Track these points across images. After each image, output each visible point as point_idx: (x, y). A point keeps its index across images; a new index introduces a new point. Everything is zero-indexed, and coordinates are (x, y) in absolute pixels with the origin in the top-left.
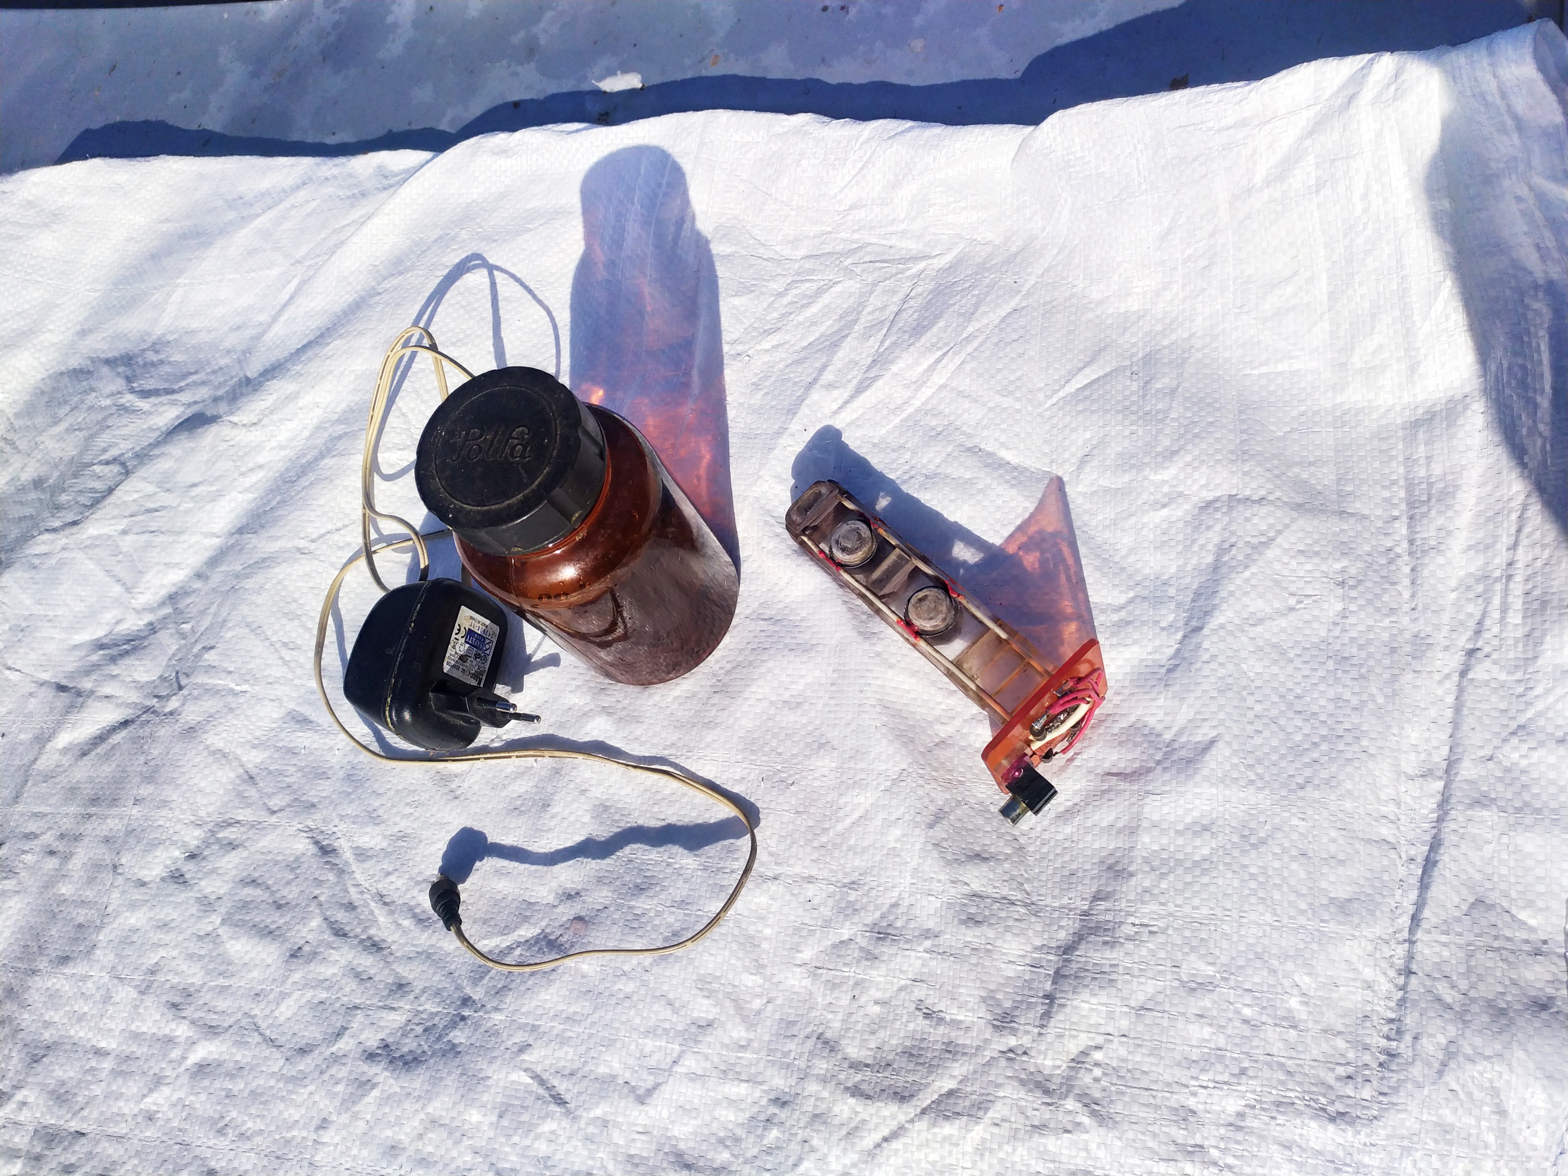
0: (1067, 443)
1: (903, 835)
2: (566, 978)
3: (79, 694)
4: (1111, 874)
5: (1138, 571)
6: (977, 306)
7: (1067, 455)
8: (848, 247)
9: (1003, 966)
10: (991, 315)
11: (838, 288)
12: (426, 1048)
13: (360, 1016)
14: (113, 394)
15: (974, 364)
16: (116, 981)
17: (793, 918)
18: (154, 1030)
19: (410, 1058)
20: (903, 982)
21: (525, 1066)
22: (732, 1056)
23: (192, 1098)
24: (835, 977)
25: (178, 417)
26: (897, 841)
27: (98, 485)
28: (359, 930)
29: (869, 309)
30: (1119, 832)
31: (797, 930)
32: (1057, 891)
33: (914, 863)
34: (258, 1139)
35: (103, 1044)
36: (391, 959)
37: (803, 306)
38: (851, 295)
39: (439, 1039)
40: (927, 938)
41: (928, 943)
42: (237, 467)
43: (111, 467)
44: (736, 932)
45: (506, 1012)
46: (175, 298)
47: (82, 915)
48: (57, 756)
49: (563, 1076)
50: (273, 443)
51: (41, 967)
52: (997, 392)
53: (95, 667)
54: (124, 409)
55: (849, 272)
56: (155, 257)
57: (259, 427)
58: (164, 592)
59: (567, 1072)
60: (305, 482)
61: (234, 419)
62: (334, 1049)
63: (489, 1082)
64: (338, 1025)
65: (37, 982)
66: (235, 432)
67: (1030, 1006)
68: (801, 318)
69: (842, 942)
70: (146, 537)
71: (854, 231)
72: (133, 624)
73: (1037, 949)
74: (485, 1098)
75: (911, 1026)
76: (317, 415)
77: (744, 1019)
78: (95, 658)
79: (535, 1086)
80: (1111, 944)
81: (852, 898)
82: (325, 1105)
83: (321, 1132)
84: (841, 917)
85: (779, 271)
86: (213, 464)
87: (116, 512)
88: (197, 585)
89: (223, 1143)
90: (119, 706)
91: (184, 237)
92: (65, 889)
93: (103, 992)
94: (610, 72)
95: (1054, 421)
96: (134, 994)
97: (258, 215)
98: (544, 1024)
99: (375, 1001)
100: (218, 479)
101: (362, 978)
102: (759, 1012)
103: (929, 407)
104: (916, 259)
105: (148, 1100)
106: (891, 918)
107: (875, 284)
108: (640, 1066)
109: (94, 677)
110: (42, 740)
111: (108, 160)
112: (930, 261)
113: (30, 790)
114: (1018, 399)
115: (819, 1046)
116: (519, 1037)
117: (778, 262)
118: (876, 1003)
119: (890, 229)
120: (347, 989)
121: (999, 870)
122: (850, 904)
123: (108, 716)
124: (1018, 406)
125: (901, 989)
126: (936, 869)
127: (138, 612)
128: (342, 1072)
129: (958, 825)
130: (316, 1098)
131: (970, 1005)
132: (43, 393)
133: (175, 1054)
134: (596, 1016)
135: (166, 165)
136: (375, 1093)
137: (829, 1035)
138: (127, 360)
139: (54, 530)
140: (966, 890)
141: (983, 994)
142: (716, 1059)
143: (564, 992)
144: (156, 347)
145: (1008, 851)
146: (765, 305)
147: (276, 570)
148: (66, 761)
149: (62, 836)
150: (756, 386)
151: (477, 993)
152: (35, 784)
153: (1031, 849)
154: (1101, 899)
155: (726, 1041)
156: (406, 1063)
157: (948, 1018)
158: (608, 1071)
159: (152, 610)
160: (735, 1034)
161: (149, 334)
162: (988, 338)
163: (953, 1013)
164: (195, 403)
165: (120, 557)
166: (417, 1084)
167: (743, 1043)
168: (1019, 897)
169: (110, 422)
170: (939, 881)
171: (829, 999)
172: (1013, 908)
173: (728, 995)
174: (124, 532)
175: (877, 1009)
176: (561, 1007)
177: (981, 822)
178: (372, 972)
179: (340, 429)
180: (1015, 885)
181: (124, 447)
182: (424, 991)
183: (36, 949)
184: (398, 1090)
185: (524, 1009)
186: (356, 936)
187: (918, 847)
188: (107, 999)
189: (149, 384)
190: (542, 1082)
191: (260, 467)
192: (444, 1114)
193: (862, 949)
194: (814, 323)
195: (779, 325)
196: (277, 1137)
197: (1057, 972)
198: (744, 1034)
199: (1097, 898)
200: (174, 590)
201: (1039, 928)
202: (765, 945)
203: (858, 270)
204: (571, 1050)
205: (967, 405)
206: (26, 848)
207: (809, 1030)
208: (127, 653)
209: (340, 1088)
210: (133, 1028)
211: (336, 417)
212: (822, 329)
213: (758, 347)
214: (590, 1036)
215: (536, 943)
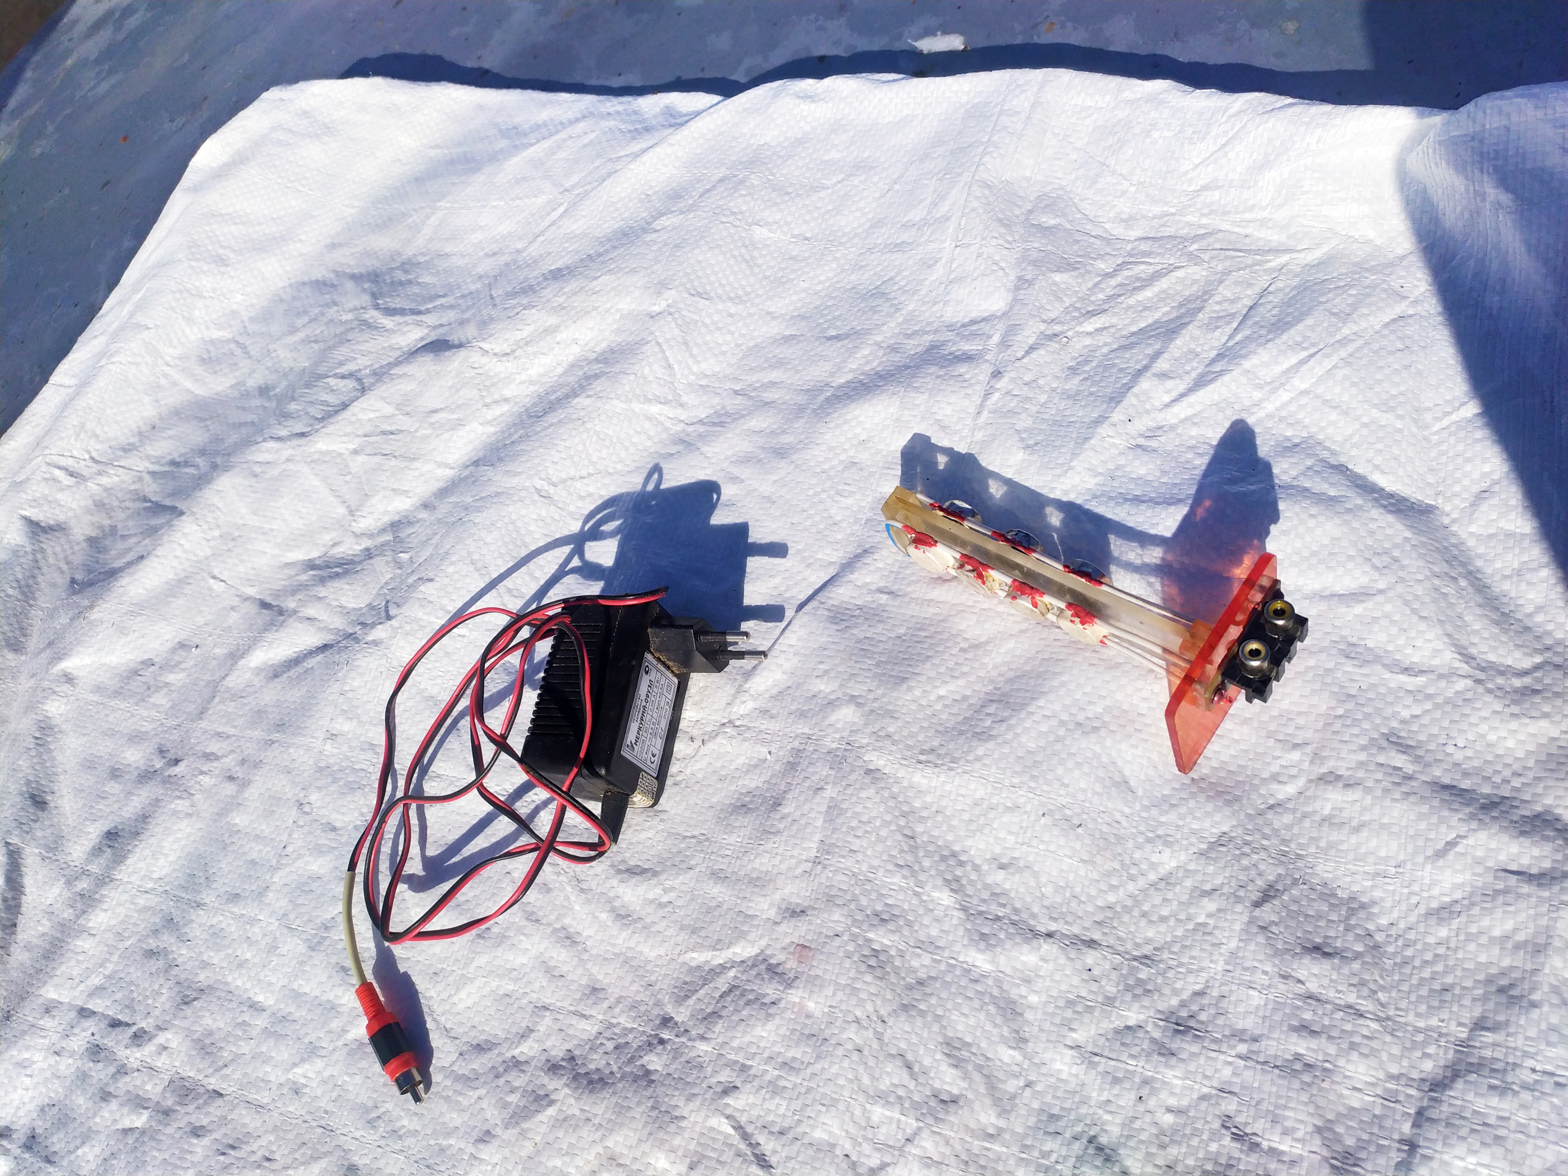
0: (1458, 474)
1: (1219, 910)
2: (788, 1015)
3: (281, 612)
4: (1503, 999)
5: (1549, 633)
6: (1355, 307)
7: (1457, 488)
8: (1193, 233)
9: (1346, 1092)
10: (1371, 318)
11: (1180, 274)
12: (615, 1068)
13: (548, 1019)
14: (356, 309)
15: (1347, 371)
16: (285, 931)
17: (1064, 987)
18: (317, 993)
19: (596, 1077)
20: (1205, 1090)
21: (728, 1112)
22: (976, 1145)
23: (346, 1078)
24: (1117, 1069)
25: (422, 339)
26: (1210, 915)
27: (331, 399)
28: (552, 918)
29: (1217, 298)
30: (1518, 947)
31: (1070, 1003)
32: (1423, 1008)
33: (1233, 944)
34: (410, 1141)
35: (260, 998)
36: (585, 956)
37: (1135, 289)
38: (1194, 282)
39: (631, 1060)
40: (1242, 1041)
41: (1242, 1048)
42: (482, 397)
43: (346, 381)
44: (996, 993)
45: (713, 1043)
46: (433, 220)
47: (256, 851)
48: (248, 675)
49: (771, 1133)
50: (524, 377)
51: (207, 901)
52: (1375, 406)
53: (301, 587)
54: (367, 326)
55: (1194, 259)
56: (418, 180)
57: (511, 358)
58: (386, 519)
59: (776, 1129)
60: (552, 418)
61: (486, 346)
62: (516, 1052)
63: (684, 1124)
64: (524, 1025)
65: (201, 917)
66: (485, 360)
67: (1381, 1148)
68: (1131, 301)
69: (1128, 1028)
70: (378, 459)
71: (1203, 215)
72: (350, 548)
73: (1392, 1077)
74: (677, 1141)
75: (1214, 1147)
76: (573, 353)
77: (997, 1102)
78: (304, 577)
79: (736, 1139)
80: (1503, 1090)
81: (1142, 975)
82: (492, 1114)
83: (481, 1146)
84: (1128, 997)
85: (1109, 250)
86: (458, 391)
87: (349, 429)
88: (423, 515)
89: (372, 1137)
90: (320, 629)
91: (452, 162)
92: (239, 819)
93: (268, 940)
94: (929, 32)
95: (1444, 447)
96: (302, 948)
97: (532, 145)
98: (756, 1065)
99: (566, 1004)
100: (459, 407)
101: (553, 974)
102: (1013, 1097)
103: (1284, 413)
104: (1277, 251)
105: (298, 1070)
106: (1195, 1008)
107: (1227, 273)
108: (865, 1138)
109: (299, 596)
110: (235, 656)
111: (389, 81)
112: (1294, 255)
113: (217, 707)
114: (1400, 417)
115: (1091, 1151)
116: (725, 1076)
117: (1108, 241)
118: (1169, 1110)
119: (1248, 216)
120: (537, 985)
121: (1346, 971)
122: (1140, 982)
123: (309, 639)
124: (1399, 424)
125: (1204, 1098)
126: (1261, 957)
127: (357, 536)
128: (519, 1080)
129: (1294, 908)
130: (484, 1104)
131: (1300, 1134)
132: (282, 301)
133: (335, 1024)
134: (818, 1067)
135: (446, 91)
136: (551, 1111)
137: (1103, 1140)
138: (374, 277)
139: (279, 439)
140: (1300, 989)
141: (1320, 1123)
142: (958, 1146)
143: (783, 1031)
144: (408, 266)
145: (1359, 948)
146: (1090, 284)
147: (511, 509)
148: (257, 681)
149: (243, 762)
150: (1073, 370)
151: (681, 1015)
152: (222, 702)
153: (1391, 949)
154: (1488, 1029)
155: (972, 1125)
156: (591, 1082)
157: (1265, 1145)
158: (825, 1137)
159: (371, 536)
160: (983, 1118)
161: (399, 254)
162: (1367, 344)
163: (1273, 1139)
164: (441, 325)
165: (348, 478)
166: (599, 1110)
167: (991, 1131)
168: (1371, 1008)
169: (350, 336)
170: (1265, 973)
171: (1105, 1096)
172: (1361, 1021)
173: (979, 1068)
174: (356, 452)
175: (1168, 1119)
176: (777, 1049)
177: (1325, 908)
178: (565, 969)
179: (596, 368)
180: (1365, 992)
181: (361, 363)
182: (618, 1001)
183: (202, 880)
184: (577, 1113)
185: (735, 1044)
186: (549, 924)
187: (1237, 927)
188: (273, 948)
189: (396, 303)
190: (745, 1136)
191: (506, 400)
192: (625, 1152)
193: (1153, 1041)
194: (1146, 308)
195: (1106, 307)
196: (432, 1142)
197: (1420, 1113)
198: (993, 1120)
199: (1480, 1025)
200: (397, 518)
201: (1396, 1050)
202: (1029, 1015)
203: (1206, 257)
204: (784, 1103)
205: (1333, 416)
206: (205, 769)
207: (1078, 1129)
208: (337, 575)
209: (513, 1098)
210: (295, 986)
211: (594, 356)
212: (1157, 315)
213: (1079, 329)
214: (809, 1090)
215: (754, 966)
